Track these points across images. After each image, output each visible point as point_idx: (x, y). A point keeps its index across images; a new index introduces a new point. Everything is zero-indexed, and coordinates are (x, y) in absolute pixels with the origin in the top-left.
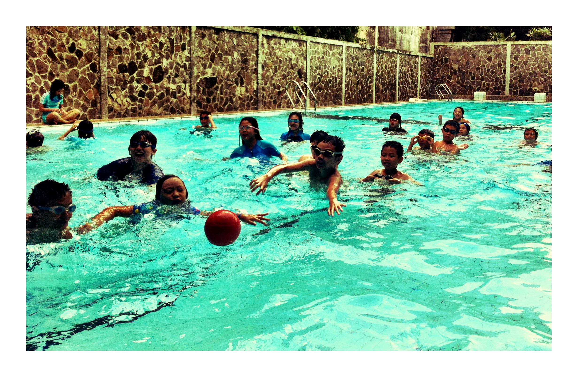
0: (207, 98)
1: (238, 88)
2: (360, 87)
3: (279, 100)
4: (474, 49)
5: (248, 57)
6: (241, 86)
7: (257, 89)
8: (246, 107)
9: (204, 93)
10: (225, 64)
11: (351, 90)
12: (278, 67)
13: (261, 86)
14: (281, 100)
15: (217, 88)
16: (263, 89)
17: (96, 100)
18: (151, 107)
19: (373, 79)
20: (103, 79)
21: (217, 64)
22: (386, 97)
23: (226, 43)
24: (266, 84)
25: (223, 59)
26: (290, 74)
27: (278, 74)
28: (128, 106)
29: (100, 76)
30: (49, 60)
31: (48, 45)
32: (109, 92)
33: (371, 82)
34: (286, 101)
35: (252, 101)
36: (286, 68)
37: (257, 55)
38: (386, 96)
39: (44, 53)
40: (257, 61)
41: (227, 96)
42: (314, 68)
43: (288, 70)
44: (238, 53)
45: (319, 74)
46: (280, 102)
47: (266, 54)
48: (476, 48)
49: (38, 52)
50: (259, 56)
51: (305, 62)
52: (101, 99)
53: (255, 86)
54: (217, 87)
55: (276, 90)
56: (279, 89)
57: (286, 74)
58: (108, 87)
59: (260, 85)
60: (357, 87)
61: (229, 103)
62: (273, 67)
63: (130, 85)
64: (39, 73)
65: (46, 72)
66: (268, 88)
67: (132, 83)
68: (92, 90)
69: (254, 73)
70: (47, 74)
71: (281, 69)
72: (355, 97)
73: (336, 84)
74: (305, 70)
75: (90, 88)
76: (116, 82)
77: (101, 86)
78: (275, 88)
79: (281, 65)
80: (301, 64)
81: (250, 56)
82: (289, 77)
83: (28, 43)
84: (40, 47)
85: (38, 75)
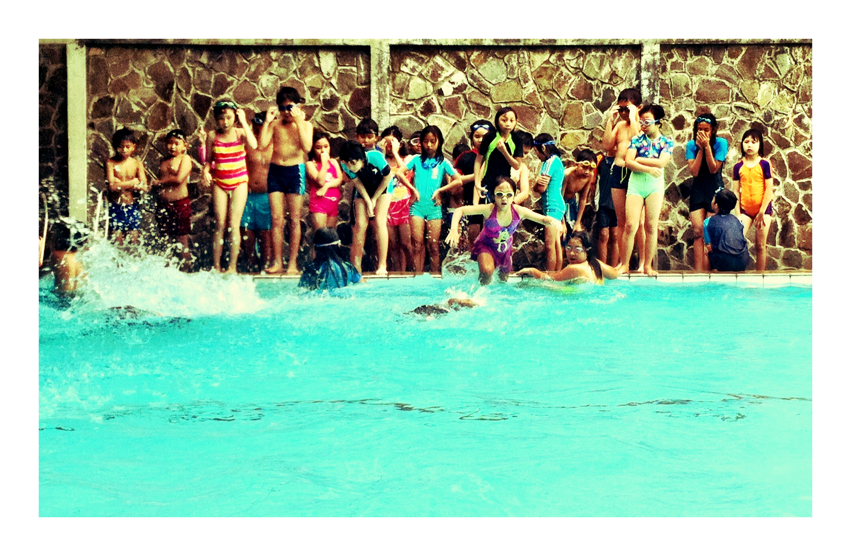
83: (772, 122)
84: (798, 129)
85: (792, 182)
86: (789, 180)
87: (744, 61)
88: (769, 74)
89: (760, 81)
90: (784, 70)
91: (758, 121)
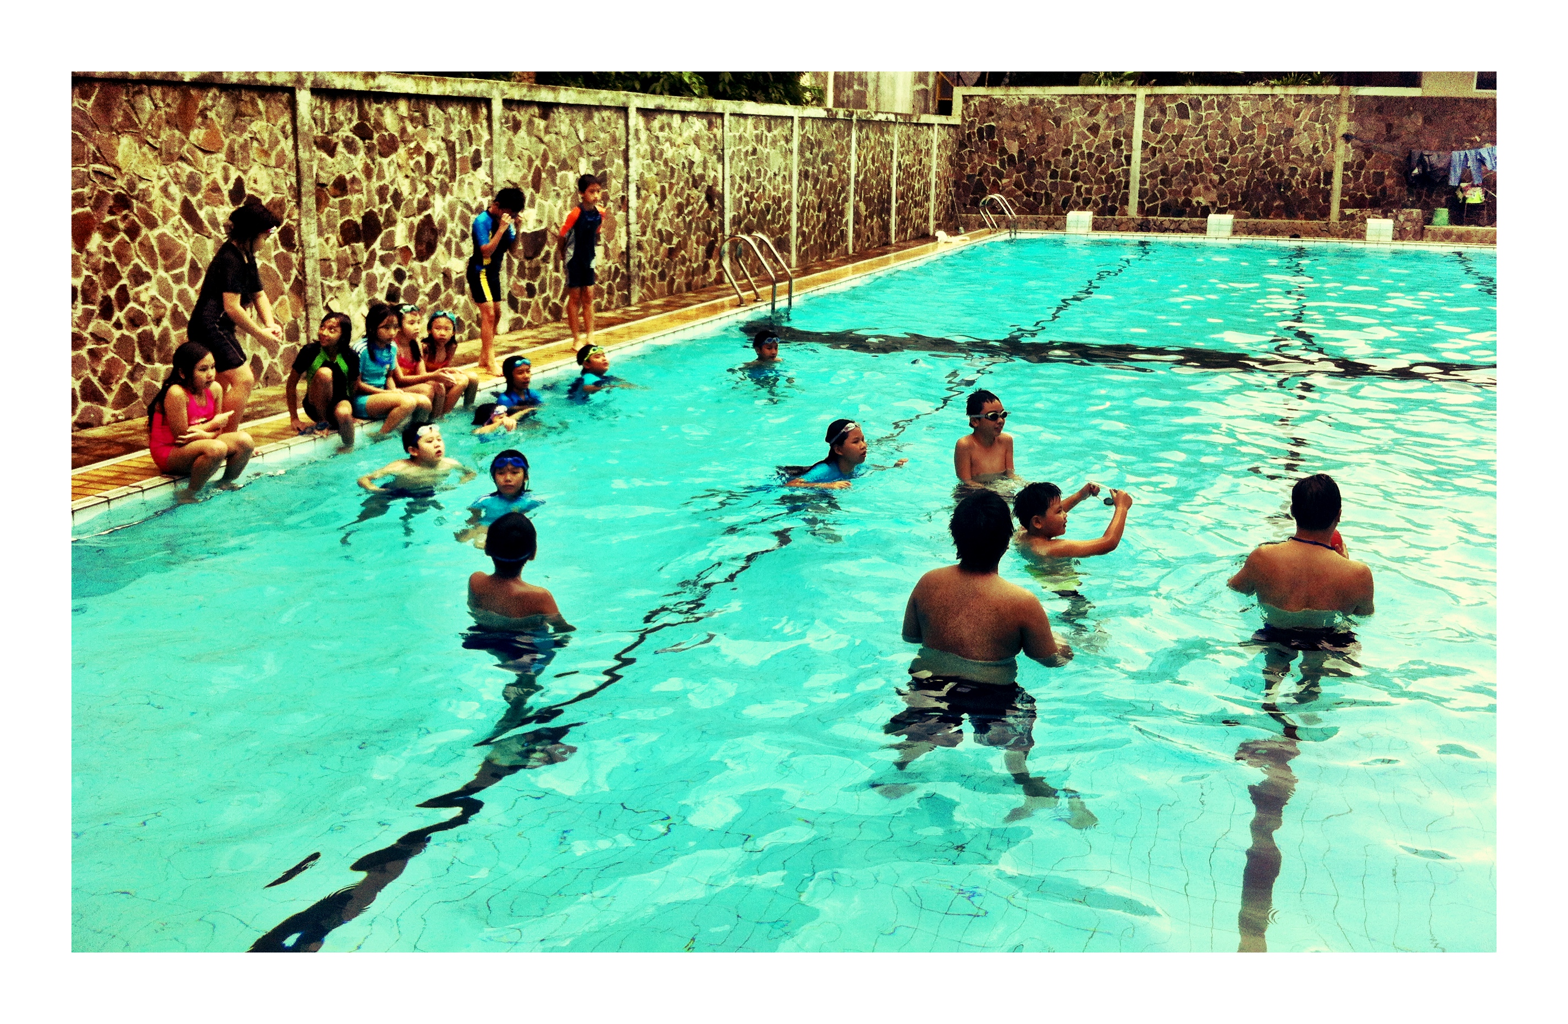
0: (528, 285)
2: (823, 216)
3: (669, 271)
4: (1058, 106)
5: (608, 170)
7: (628, 248)
9: (521, 275)
10: (562, 193)
11: (807, 226)
12: (667, 186)
13: (634, 242)
14: (675, 268)
15: (546, 259)
16: (640, 247)
17: (296, 322)
19: (848, 193)
20: (310, 266)
21: (546, 196)
22: (872, 233)
23: (563, 137)
24: (644, 233)
25: (558, 181)
26: (692, 201)
27: (667, 203)
29: (304, 259)
30: (186, 231)
31: (182, 190)
32: (324, 298)
33: (846, 200)
34: (684, 269)
35: (618, 280)
36: (682, 188)
37: (627, 160)
38: (872, 229)
39: (175, 215)
40: (627, 176)
42: (738, 180)
43: (687, 192)
44: (589, 160)
45: (746, 194)
46: (672, 273)
47: (643, 157)
48: (1062, 102)
49: (161, 214)
50: (630, 163)
51: (719, 167)
52: (307, 319)
53: (623, 244)
54: (548, 253)
55: (664, 244)
56: (670, 242)
57: (685, 202)
58: (322, 284)
59: (632, 236)
60: (818, 216)
62: (658, 188)
63: (367, 274)
64: (167, 269)
65: (182, 264)
66: (649, 242)
67: (371, 267)
68: (286, 297)
69: (620, 208)
70: (185, 269)
71: (674, 192)
72: (815, 241)
73: (780, 215)
74: (719, 189)
75: (282, 293)
76: (339, 271)
77: (306, 285)
78: (662, 241)
79: (674, 181)
80: (712, 174)
81: (611, 166)
82: (690, 208)
83: (136, 193)
84: (165, 200)
85: (164, 275)
86: (161, 272)
87: (97, 103)
88: (129, 125)
89: (119, 133)
90: (145, 117)
91: (123, 192)
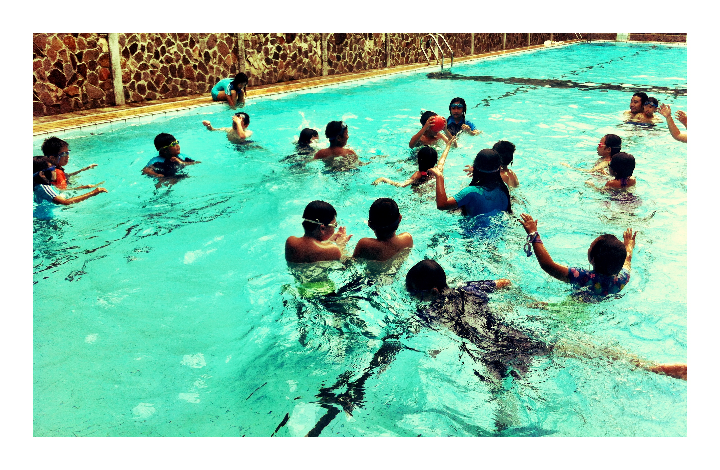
0: (337, 55)
1: (367, 42)
6: (370, 39)
7: (386, 41)
8: (374, 62)
14: (410, 52)
15: (346, 45)
16: (392, 41)
17: (234, 65)
18: (285, 69)
20: (240, 42)
22: (517, 40)
24: (394, 35)
28: (264, 70)
29: (237, 40)
32: (246, 56)
34: (414, 52)
35: (381, 55)
41: (356, 52)
46: (408, 54)
52: (239, 64)
53: (383, 39)
54: (347, 42)
55: (404, 41)
56: (407, 39)
58: (245, 50)
61: (358, 59)
63: (265, 48)
65: (187, 39)
66: (397, 39)
67: (267, 44)
68: (230, 55)
70: (188, 41)
75: (229, 53)
76: (252, 45)
77: (238, 50)
78: (403, 39)
86: (179, 42)
